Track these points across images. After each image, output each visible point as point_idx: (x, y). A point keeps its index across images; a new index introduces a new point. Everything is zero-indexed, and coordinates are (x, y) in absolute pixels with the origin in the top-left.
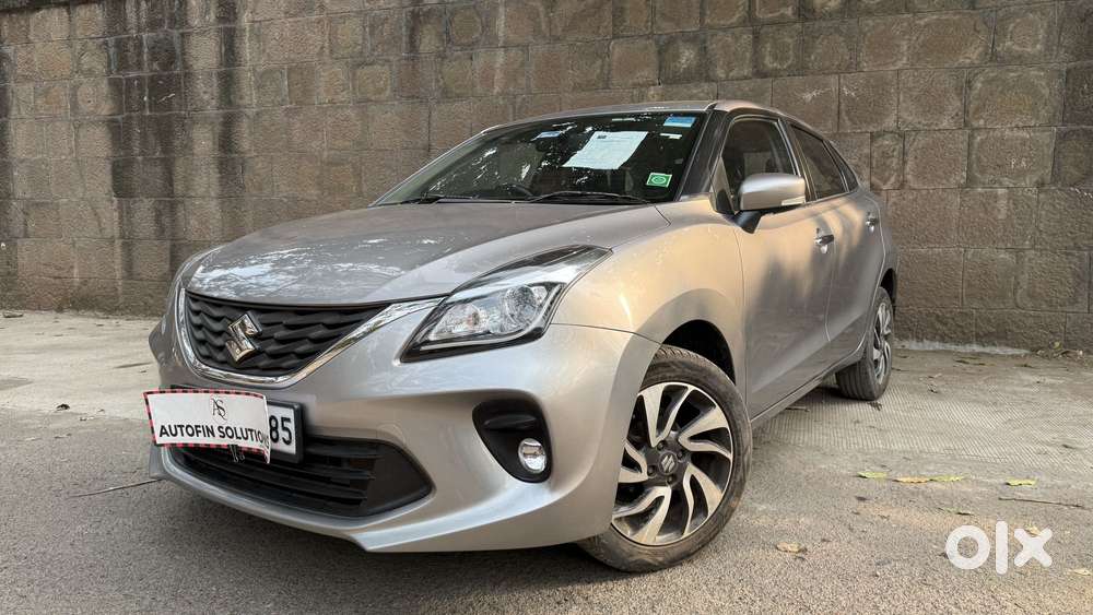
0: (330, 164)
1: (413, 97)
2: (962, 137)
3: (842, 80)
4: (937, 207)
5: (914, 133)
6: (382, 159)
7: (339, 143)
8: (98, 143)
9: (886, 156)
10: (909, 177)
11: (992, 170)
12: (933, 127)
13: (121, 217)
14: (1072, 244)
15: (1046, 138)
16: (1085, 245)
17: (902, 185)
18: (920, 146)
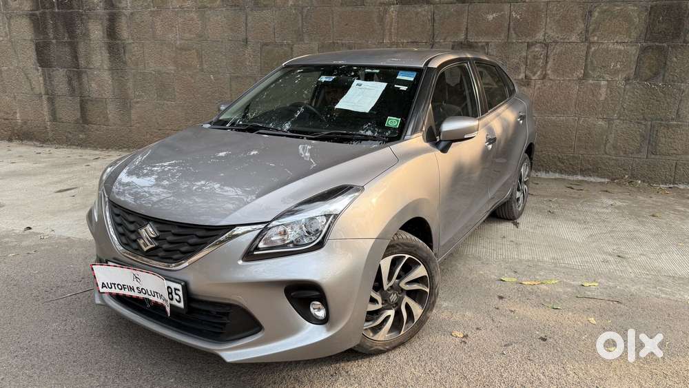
0: (182, 49)
1: (235, 6)
2: (583, 47)
3: (512, 7)
4: (564, 91)
5: (554, 44)
6: (216, 47)
7: (187, 35)
8: (24, 30)
9: (536, 58)
10: (549, 72)
11: (599, 70)
12: (566, 40)
13: (45, 80)
14: (642, 117)
15: (633, 51)
16: (649, 117)
17: (544, 77)
18: (557, 52)
